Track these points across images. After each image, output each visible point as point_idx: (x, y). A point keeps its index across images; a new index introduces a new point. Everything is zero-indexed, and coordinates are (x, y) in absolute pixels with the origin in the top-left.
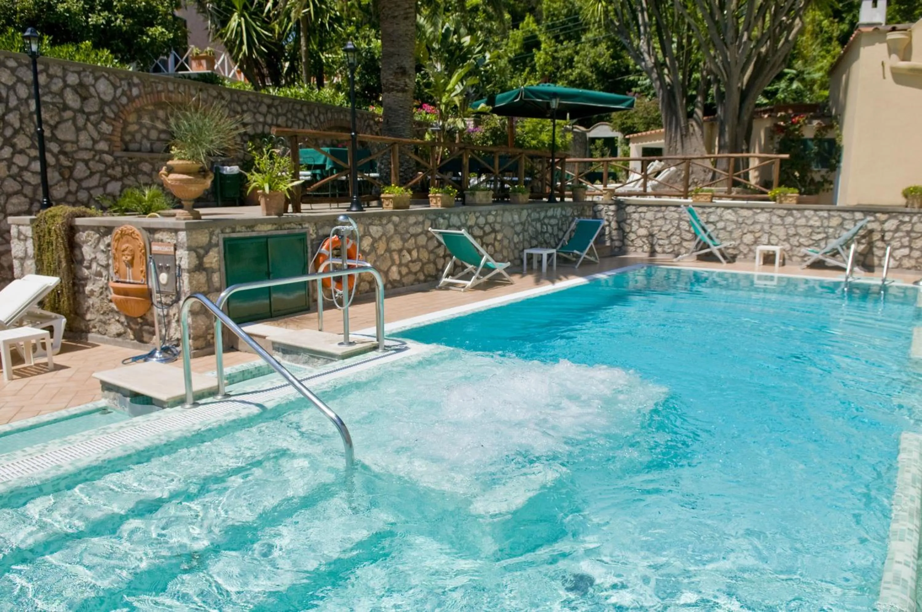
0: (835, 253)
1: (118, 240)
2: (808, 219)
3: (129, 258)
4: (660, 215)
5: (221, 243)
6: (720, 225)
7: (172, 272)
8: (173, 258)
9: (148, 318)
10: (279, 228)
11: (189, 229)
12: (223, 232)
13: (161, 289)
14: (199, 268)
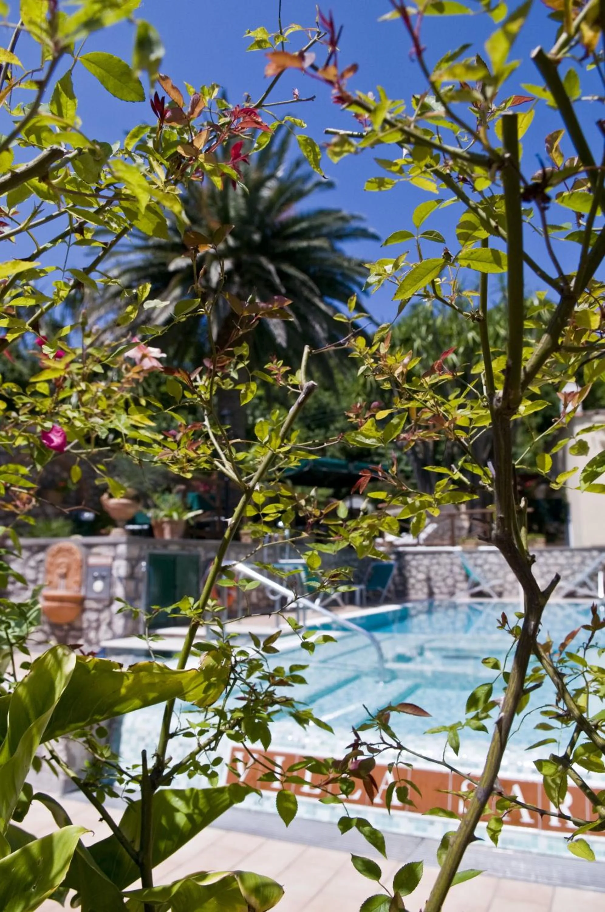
0: (583, 584)
1: (54, 556)
2: (556, 558)
3: (65, 570)
4: (434, 561)
5: (147, 557)
6: (486, 567)
7: (108, 580)
8: (109, 568)
9: (77, 624)
10: (183, 548)
11: (129, 543)
12: (148, 548)
13: (94, 596)
14: (131, 576)
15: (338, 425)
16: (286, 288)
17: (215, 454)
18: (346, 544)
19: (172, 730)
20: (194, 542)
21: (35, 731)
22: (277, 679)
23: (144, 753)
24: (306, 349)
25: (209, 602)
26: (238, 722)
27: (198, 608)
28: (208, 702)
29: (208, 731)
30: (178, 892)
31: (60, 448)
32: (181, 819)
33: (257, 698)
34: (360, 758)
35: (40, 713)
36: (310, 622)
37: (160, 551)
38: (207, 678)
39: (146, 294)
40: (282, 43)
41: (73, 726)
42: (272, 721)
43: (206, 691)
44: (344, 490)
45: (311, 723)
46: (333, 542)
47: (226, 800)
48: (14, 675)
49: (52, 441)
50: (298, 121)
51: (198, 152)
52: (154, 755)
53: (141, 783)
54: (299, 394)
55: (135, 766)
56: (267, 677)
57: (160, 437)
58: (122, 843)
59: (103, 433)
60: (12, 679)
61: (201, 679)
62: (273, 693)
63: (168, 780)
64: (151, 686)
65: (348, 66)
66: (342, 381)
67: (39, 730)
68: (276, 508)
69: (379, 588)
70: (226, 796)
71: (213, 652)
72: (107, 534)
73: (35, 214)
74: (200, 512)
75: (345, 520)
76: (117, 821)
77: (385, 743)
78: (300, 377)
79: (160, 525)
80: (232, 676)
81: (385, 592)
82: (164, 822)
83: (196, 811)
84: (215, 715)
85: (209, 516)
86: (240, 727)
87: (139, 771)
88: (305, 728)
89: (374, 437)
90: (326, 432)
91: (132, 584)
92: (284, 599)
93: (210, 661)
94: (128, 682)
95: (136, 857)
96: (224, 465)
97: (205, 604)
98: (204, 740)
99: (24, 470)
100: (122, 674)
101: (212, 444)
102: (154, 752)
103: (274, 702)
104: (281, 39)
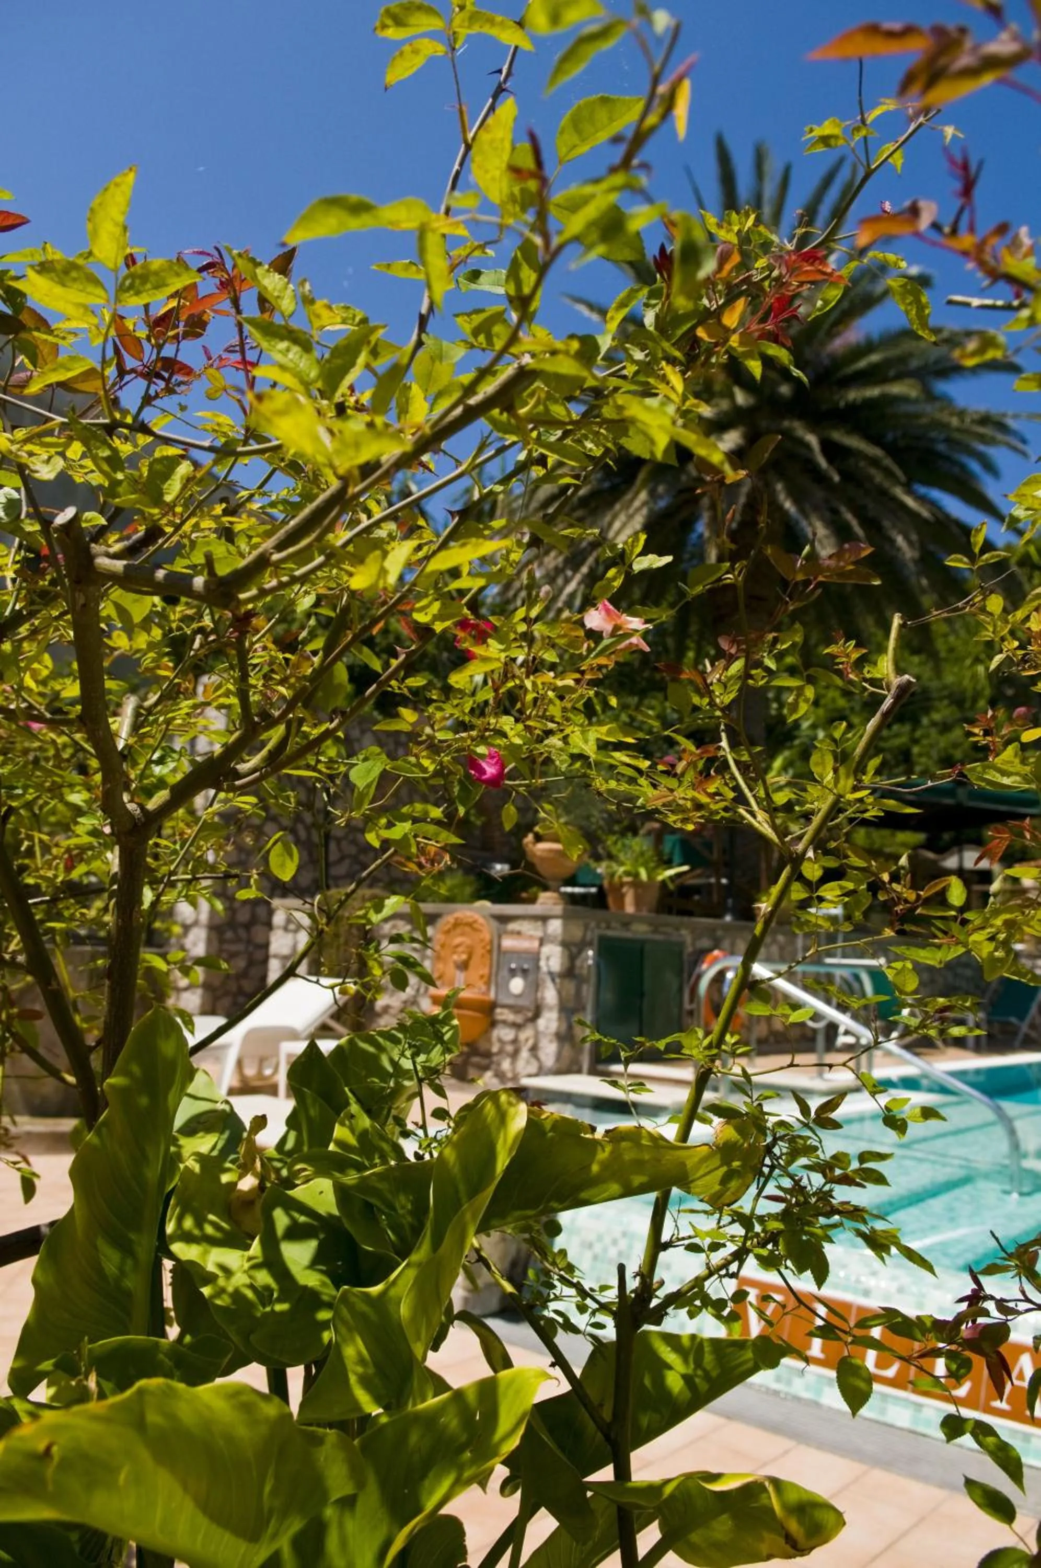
1: (448, 932)
3: (464, 957)
5: (596, 942)
7: (531, 977)
8: (535, 957)
9: (483, 1046)
10: (655, 931)
11: (565, 917)
12: (598, 927)
13: (510, 1001)
14: (569, 973)
15: (936, 717)
16: (840, 472)
17: (741, 799)
18: (961, 950)
19: (665, 1237)
20: (675, 919)
21: (468, 1216)
22: (838, 1172)
23: (621, 1269)
24: (897, 621)
25: (728, 1038)
26: (773, 1237)
27: (710, 1047)
28: (727, 1197)
29: (724, 1245)
30: (672, 1496)
31: (495, 781)
32: (674, 1382)
33: (806, 1202)
34: (981, 1320)
35: (475, 1190)
36: (879, 1073)
37: (616, 932)
38: (726, 1161)
39: (639, 549)
40: (865, 138)
41: (518, 1213)
42: (832, 1241)
43: (725, 1181)
44: (946, 836)
45: (894, 1250)
46: (939, 947)
47: (746, 1362)
48: (423, 1127)
49: (483, 772)
50: (891, 257)
51: (728, 332)
52: (637, 1274)
53: (616, 1316)
54: (885, 697)
55: (604, 1288)
56: (824, 1168)
57: (645, 764)
58: (585, 1406)
59: (562, 762)
60: (420, 1133)
61: (716, 1161)
62: (829, 1194)
63: (658, 1316)
64: (639, 1165)
65: (992, 225)
66: (945, 636)
67: (474, 1217)
68: (841, 888)
69: (1013, 1020)
70: (749, 1355)
71: (738, 1121)
72: (532, 900)
73: (481, 450)
74: (685, 868)
75: (962, 910)
76: (578, 1372)
77: (1028, 1300)
78: (885, 667)
79: (618, 889)
80: (767, 1161)
81: (1024, 1028)
82: (647, 1382)
83: (699, 1372)
84: (733, 1222)
85: (699, 876)
86: (776, 1244)
87: (611, 1296)
88: (882, 1259)
89: (1017, 774)
90: (914, 730)
91: (570, 986)
92: (832, 1029)
93: (731, 1133)
94: (603, 1155)
95: (606, 1431)
96: (754, 816)
97: (721, 1040)
98: (717, 1258)
99: (436, 813)
100: (595, 1142)
101: (733, 778)
102: (636, 1269)
103: (833, 1211)
104: (863, 132)
